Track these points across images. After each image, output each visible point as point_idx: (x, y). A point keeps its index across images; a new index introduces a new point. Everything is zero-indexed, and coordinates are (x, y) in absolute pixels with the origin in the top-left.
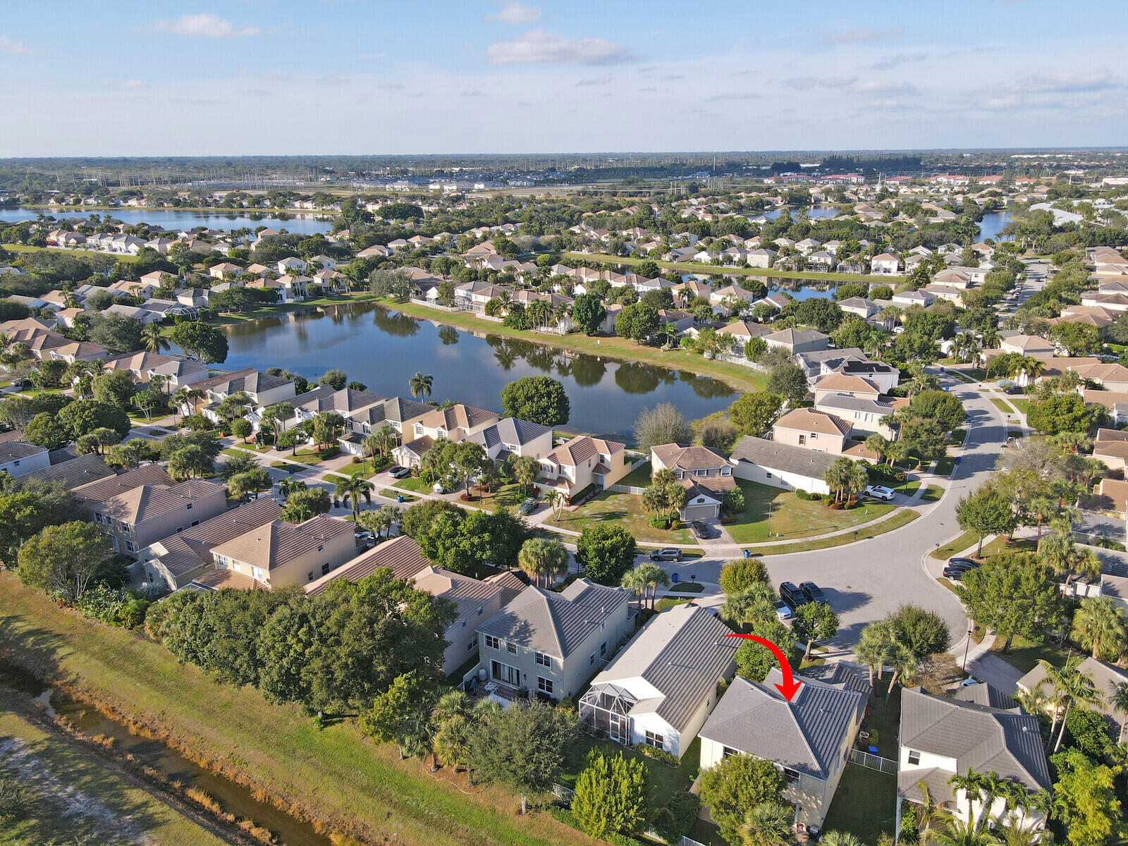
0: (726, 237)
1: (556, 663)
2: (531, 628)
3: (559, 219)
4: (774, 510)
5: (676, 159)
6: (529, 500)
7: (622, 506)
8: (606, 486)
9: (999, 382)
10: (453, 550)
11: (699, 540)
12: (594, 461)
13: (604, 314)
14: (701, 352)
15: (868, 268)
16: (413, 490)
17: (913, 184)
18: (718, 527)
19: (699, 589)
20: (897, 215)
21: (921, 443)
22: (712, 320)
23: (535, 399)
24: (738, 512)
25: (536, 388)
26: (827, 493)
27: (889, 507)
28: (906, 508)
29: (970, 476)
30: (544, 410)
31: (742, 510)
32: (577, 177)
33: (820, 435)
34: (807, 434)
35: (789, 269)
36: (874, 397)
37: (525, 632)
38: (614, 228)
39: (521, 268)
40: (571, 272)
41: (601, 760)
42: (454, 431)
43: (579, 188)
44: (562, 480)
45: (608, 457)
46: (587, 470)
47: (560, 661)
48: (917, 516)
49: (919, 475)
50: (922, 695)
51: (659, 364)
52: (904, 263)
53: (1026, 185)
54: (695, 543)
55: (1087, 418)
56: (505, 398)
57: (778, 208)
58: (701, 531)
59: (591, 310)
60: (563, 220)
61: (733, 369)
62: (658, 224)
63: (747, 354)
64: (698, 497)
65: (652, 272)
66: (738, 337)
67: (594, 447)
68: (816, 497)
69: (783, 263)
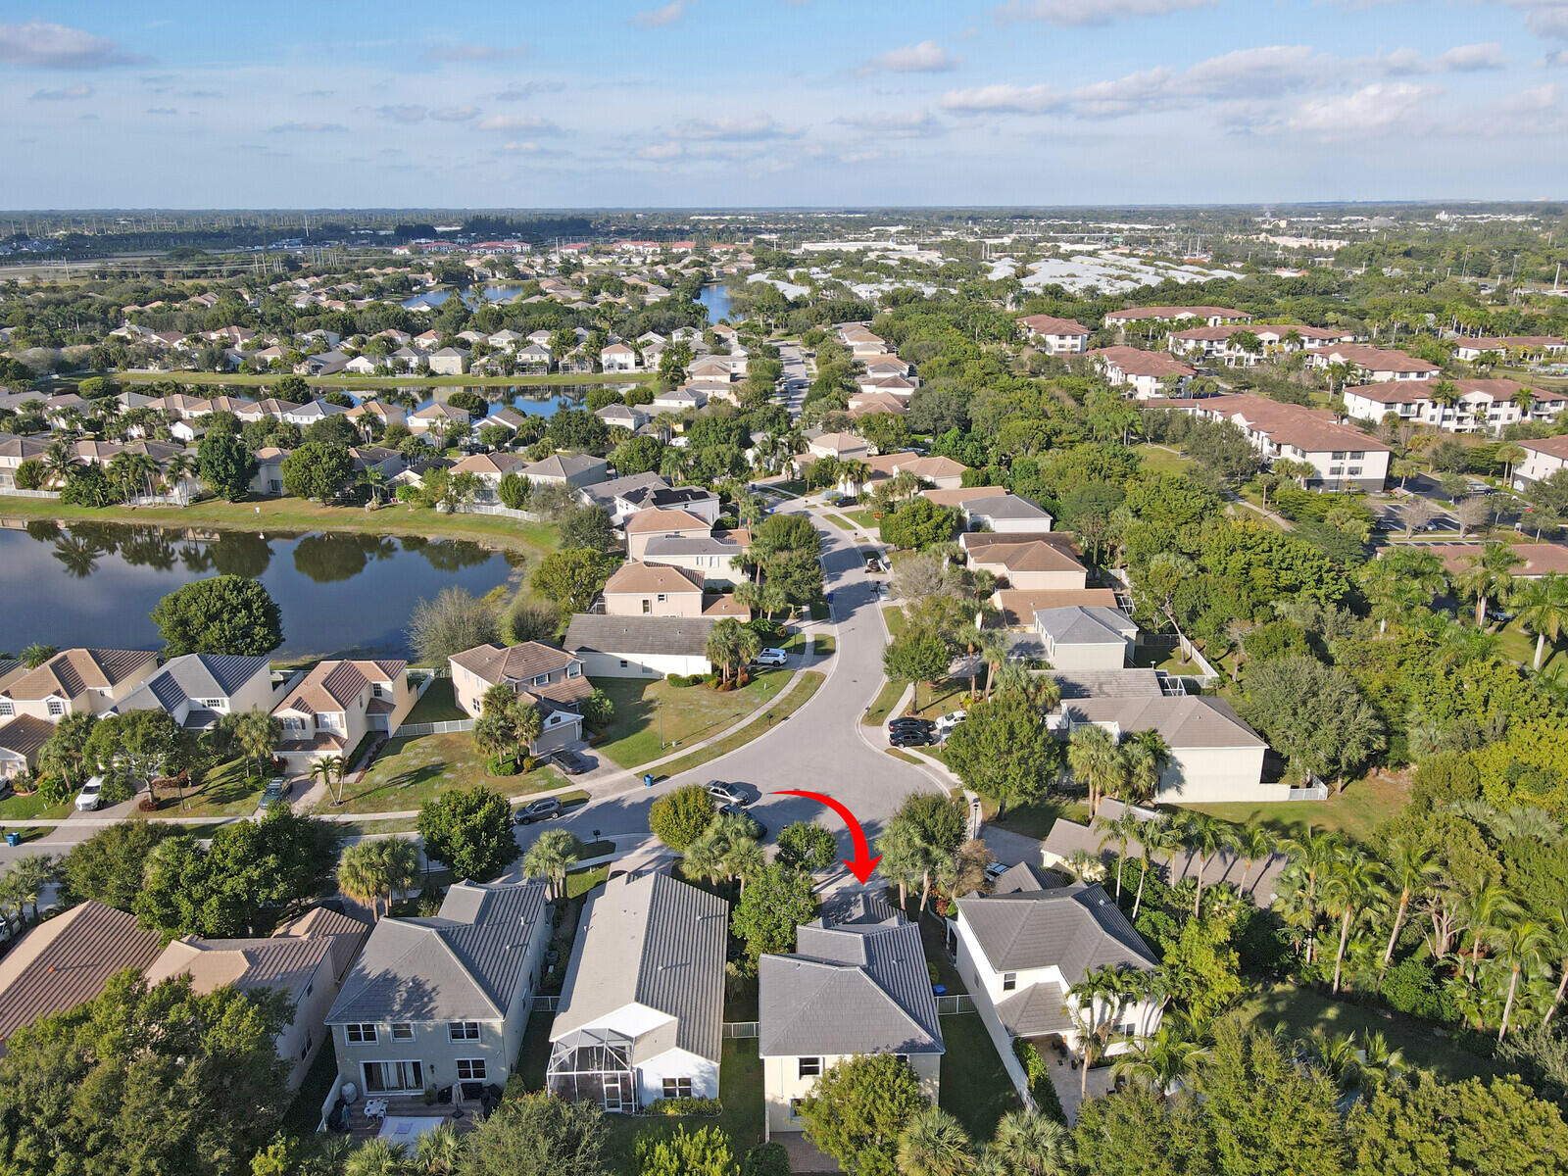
0: (384, 334)
1: (489, 1028)
2: (428, 987)
3: (83, 320)
4: (652, 710)
5: (238, 221)
6: (275, 783)
7: (433, 755)
8: (392, 733)
9: (824, 494)
10: (214, 901)
11: (571, 778)
12: (366, 695)
13: (256, 466)
14: (433, 505)
15: (598, 367)
16: (30, 817)
17: (597, 253)
18: (588, 752)
19: (609, 848)
20: (599, 293)
21: (795, 583)
22: (430, 458)
23: (226, 616)
24: (606, 725)
25: (221, 598)
26: (709, 671)
27: (787, 673)
28: (805, 670)
29: (852, 614)
30: (247, 632)
31: (611, 720)
32: (75, 248)
33: (670, 596)
34: (653, 597)
35: (494, 374)
36: (706, 533)
37: (419, 997)
38: (193, 329)
39: (54, 403)
40: (158, 404)
41: (661, 1150)
42: (81, 698)
43: (92, 266)
44: (323, 737)
45: (387, 685)
46: (359, 712)
47: (497, 1023)
48: (823, 678)
49: (799, 625)
50: (983, 900)
51: (370, 531)
52: (641, 355)
53: (726, 253)
54: (569, 783)
55: (947, 524)
56: (166, 623)
57: (430, 289)
58: (571, 764)
59: (233, 460)
60: (93, 319)
61: (485, 522)
62: (267, 319)
63: (505, 499)
64: (552, 716)
65: (300, 394)
66: (482, 476)
67: (358, 673)
68: (696, 680)
69: (483, 366)
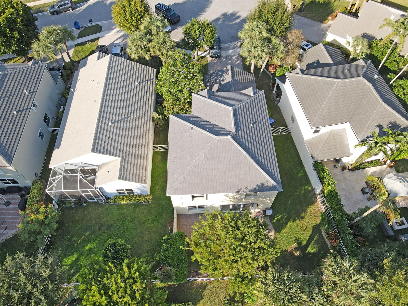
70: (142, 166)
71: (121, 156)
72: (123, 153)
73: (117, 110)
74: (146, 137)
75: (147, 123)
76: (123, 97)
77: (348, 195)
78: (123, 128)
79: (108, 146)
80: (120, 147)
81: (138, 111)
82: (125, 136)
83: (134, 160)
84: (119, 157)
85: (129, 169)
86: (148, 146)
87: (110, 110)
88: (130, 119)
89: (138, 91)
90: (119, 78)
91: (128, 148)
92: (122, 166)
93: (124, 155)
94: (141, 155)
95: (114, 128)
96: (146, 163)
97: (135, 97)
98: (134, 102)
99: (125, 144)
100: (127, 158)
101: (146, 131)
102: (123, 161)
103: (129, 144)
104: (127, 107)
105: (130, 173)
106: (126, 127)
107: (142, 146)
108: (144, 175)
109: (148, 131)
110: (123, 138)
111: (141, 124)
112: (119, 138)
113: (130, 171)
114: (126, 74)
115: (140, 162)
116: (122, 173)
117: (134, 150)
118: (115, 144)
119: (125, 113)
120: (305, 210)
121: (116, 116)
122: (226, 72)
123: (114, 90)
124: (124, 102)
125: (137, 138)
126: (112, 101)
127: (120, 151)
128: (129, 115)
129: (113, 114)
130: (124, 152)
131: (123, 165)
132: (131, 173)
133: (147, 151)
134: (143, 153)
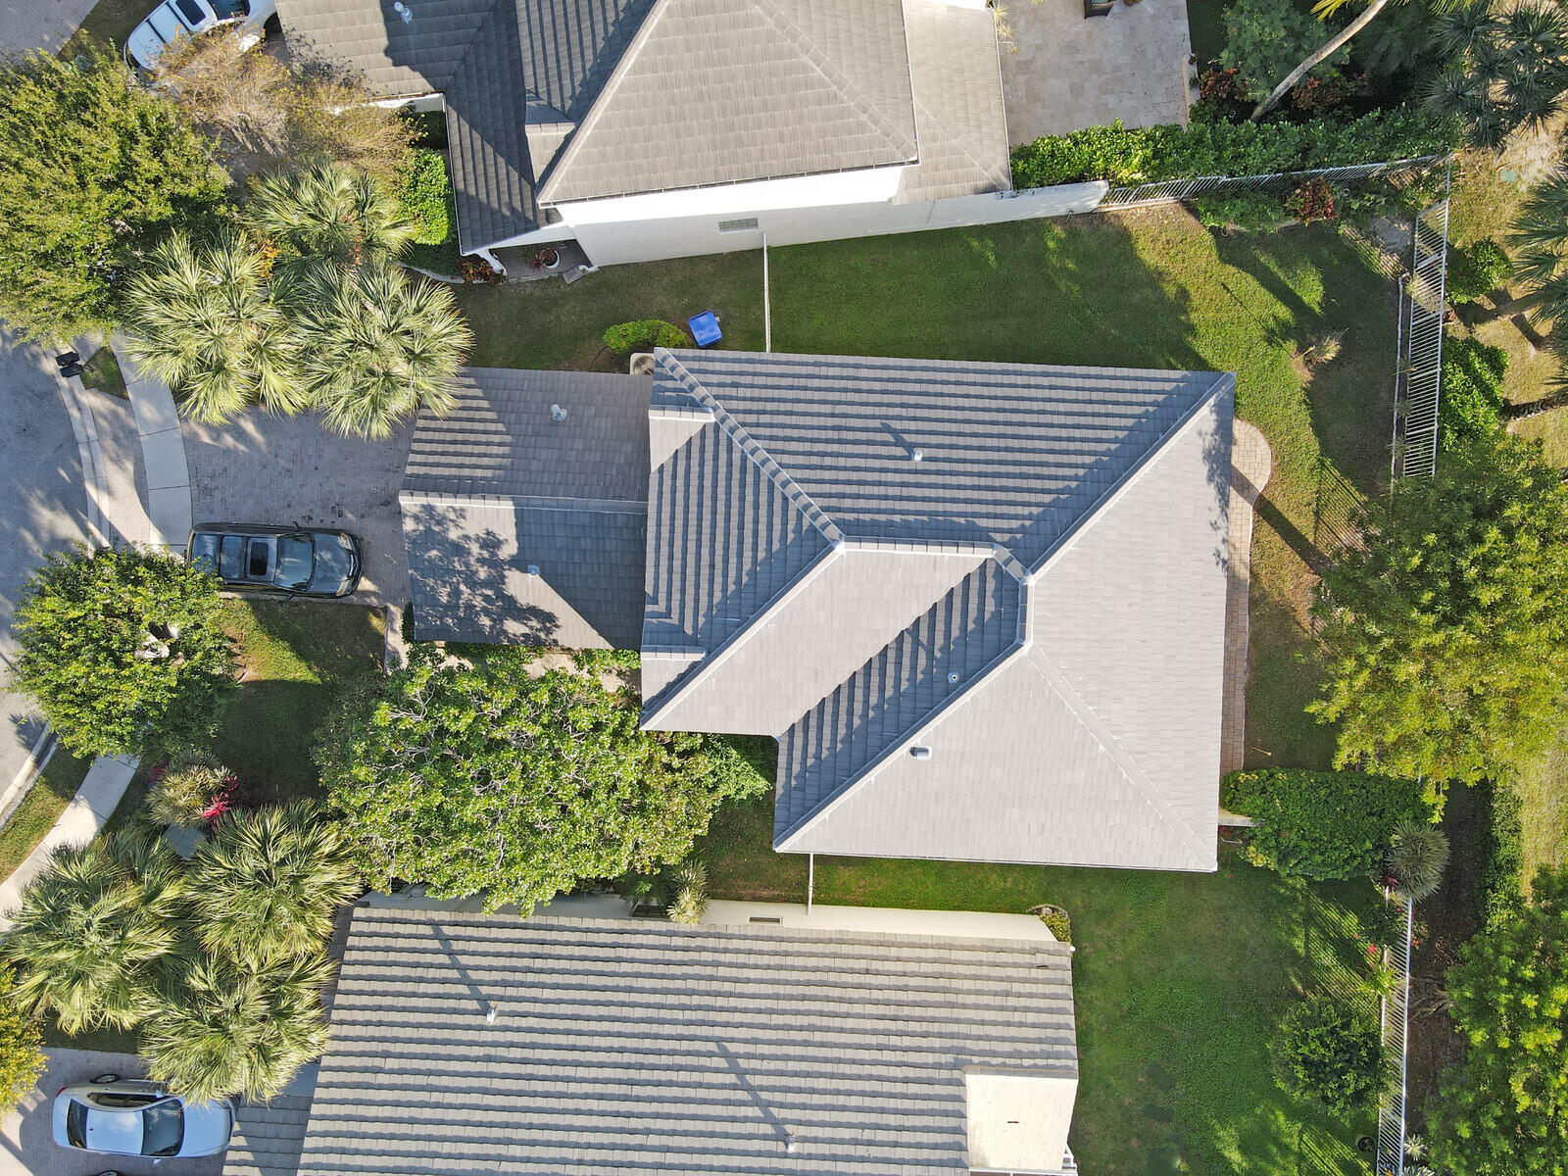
70: (985, 971)
71: (956, 1074)
72: (938, 1066)
73: (694, 1117)
74: (826, 956)
75: (737, 951)
76: (599, 1088)
77: (1103, 78)
78: (795, 1074)
79: (919, 1146)
80: (906, 1081)
81: (672, 999)
82: (839, 1061)
83: (964, 1006)
84: (961, 1083)
85: (1012, 1032)
86: (868, 943)
87: (704, 1151)
88: (732, 1040)
89: (538, 1008)
90: (466, 1123)
91: (907, 1041)
92: (1004, 1065)
93: (949, 1058)
94: (926, 976)
95: (810, 1124)
96: (963, 948)
97: (588, 1019)
98: (617, 1027)
99: (887, 1056)
100: (956, 1042)
101: (787, 954)
102: (979, 1064)
103: (882, 1040)
104: (665, 1060)
105: (1034, 1026)
106: (787, 1058)
107: (877, 973)
108: (1027, 959)
109: (784, 946)
110: (856, 1069)
111: (748, 981)
112: (863, 1094)
113: (1021, 1024)
114: (434, 1080)
115: (966, 977)
116: (1040, 1062)
117: (906, 1011)
118: (896, 1112)
119: (702, 1069)
120: (1148, 274)
121: (734, 1120)
122: (439, 523)
123: (562, 1144)
124: (632, 1083)
125: (841, 1000)
126: (641, 1148)
127: (930, 1082)
128: (712, 1046)
129: (726, 1135)
130: (930, 1058)
131: (1000, 1060)
132: (1031, 1017)
133: (900, 945)
134: (912, 967)
